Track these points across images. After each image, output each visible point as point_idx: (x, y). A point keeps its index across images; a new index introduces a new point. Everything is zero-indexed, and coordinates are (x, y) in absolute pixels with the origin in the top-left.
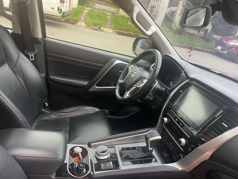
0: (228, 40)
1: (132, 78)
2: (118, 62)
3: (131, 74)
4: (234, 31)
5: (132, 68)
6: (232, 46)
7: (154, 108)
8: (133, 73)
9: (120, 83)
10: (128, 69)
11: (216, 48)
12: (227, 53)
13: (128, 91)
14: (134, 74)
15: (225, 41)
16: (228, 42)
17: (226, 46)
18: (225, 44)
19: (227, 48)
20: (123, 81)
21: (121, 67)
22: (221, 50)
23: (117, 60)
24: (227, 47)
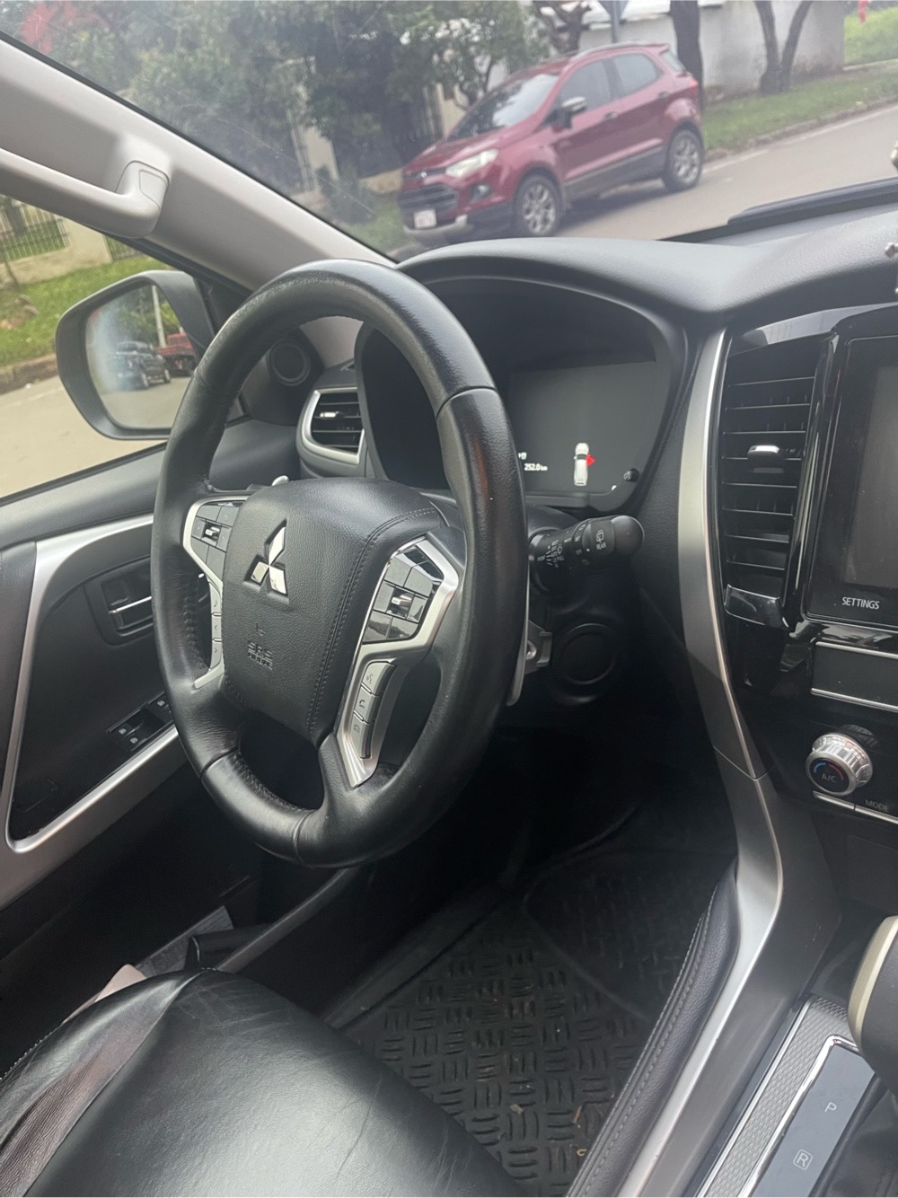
0: (434, 165)
1: (288, 609)
2: (51, 556)
3: (248, 577)
4: (427, 119)
5: (209, 526)
6: (467, 179)
7: (584, 700)
8: (258, 559)
9: (202, 699)
10: (176, 556)
11: (412, 226)
12: (468, 221)
13: (330, 729)
14: (276, 565)
15: (430, 172)
16: (443, 170)
17: (444, 194)
18: (437, 188)
19: (454, 202)
20: (216, 673)
21: (106, 576)
22: (440, 222)
23: (41, 545)
24: (452, 197)
